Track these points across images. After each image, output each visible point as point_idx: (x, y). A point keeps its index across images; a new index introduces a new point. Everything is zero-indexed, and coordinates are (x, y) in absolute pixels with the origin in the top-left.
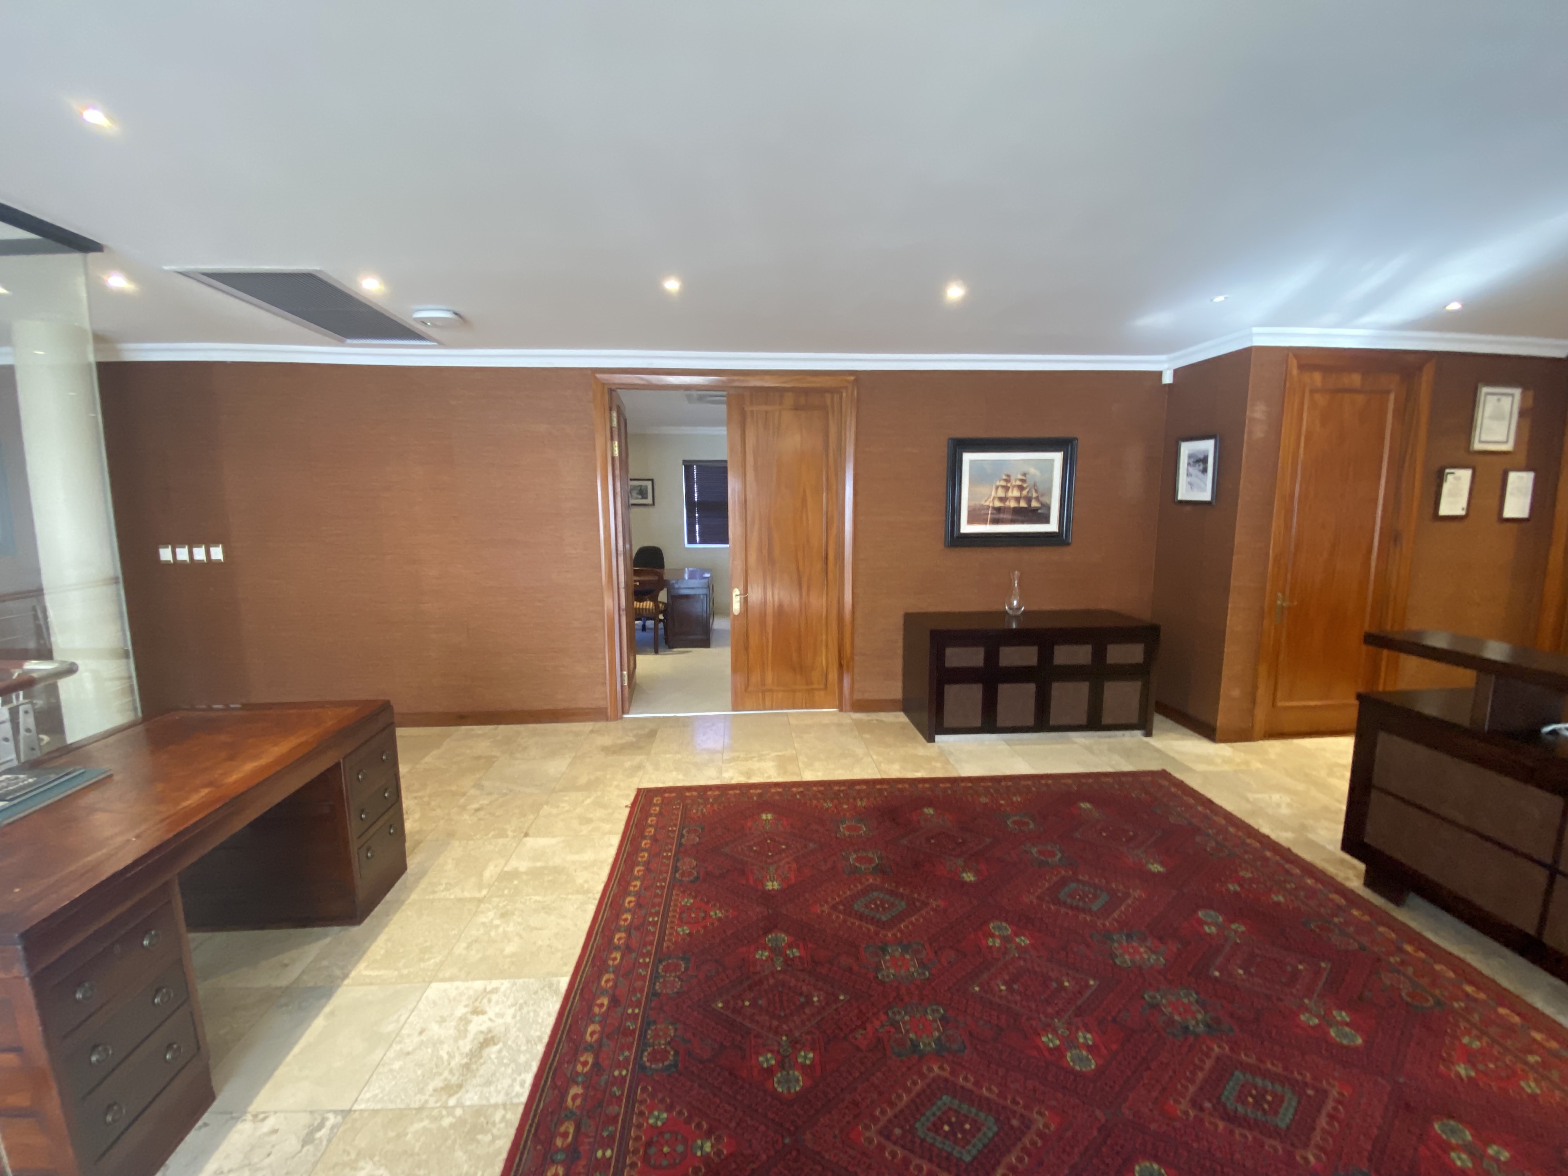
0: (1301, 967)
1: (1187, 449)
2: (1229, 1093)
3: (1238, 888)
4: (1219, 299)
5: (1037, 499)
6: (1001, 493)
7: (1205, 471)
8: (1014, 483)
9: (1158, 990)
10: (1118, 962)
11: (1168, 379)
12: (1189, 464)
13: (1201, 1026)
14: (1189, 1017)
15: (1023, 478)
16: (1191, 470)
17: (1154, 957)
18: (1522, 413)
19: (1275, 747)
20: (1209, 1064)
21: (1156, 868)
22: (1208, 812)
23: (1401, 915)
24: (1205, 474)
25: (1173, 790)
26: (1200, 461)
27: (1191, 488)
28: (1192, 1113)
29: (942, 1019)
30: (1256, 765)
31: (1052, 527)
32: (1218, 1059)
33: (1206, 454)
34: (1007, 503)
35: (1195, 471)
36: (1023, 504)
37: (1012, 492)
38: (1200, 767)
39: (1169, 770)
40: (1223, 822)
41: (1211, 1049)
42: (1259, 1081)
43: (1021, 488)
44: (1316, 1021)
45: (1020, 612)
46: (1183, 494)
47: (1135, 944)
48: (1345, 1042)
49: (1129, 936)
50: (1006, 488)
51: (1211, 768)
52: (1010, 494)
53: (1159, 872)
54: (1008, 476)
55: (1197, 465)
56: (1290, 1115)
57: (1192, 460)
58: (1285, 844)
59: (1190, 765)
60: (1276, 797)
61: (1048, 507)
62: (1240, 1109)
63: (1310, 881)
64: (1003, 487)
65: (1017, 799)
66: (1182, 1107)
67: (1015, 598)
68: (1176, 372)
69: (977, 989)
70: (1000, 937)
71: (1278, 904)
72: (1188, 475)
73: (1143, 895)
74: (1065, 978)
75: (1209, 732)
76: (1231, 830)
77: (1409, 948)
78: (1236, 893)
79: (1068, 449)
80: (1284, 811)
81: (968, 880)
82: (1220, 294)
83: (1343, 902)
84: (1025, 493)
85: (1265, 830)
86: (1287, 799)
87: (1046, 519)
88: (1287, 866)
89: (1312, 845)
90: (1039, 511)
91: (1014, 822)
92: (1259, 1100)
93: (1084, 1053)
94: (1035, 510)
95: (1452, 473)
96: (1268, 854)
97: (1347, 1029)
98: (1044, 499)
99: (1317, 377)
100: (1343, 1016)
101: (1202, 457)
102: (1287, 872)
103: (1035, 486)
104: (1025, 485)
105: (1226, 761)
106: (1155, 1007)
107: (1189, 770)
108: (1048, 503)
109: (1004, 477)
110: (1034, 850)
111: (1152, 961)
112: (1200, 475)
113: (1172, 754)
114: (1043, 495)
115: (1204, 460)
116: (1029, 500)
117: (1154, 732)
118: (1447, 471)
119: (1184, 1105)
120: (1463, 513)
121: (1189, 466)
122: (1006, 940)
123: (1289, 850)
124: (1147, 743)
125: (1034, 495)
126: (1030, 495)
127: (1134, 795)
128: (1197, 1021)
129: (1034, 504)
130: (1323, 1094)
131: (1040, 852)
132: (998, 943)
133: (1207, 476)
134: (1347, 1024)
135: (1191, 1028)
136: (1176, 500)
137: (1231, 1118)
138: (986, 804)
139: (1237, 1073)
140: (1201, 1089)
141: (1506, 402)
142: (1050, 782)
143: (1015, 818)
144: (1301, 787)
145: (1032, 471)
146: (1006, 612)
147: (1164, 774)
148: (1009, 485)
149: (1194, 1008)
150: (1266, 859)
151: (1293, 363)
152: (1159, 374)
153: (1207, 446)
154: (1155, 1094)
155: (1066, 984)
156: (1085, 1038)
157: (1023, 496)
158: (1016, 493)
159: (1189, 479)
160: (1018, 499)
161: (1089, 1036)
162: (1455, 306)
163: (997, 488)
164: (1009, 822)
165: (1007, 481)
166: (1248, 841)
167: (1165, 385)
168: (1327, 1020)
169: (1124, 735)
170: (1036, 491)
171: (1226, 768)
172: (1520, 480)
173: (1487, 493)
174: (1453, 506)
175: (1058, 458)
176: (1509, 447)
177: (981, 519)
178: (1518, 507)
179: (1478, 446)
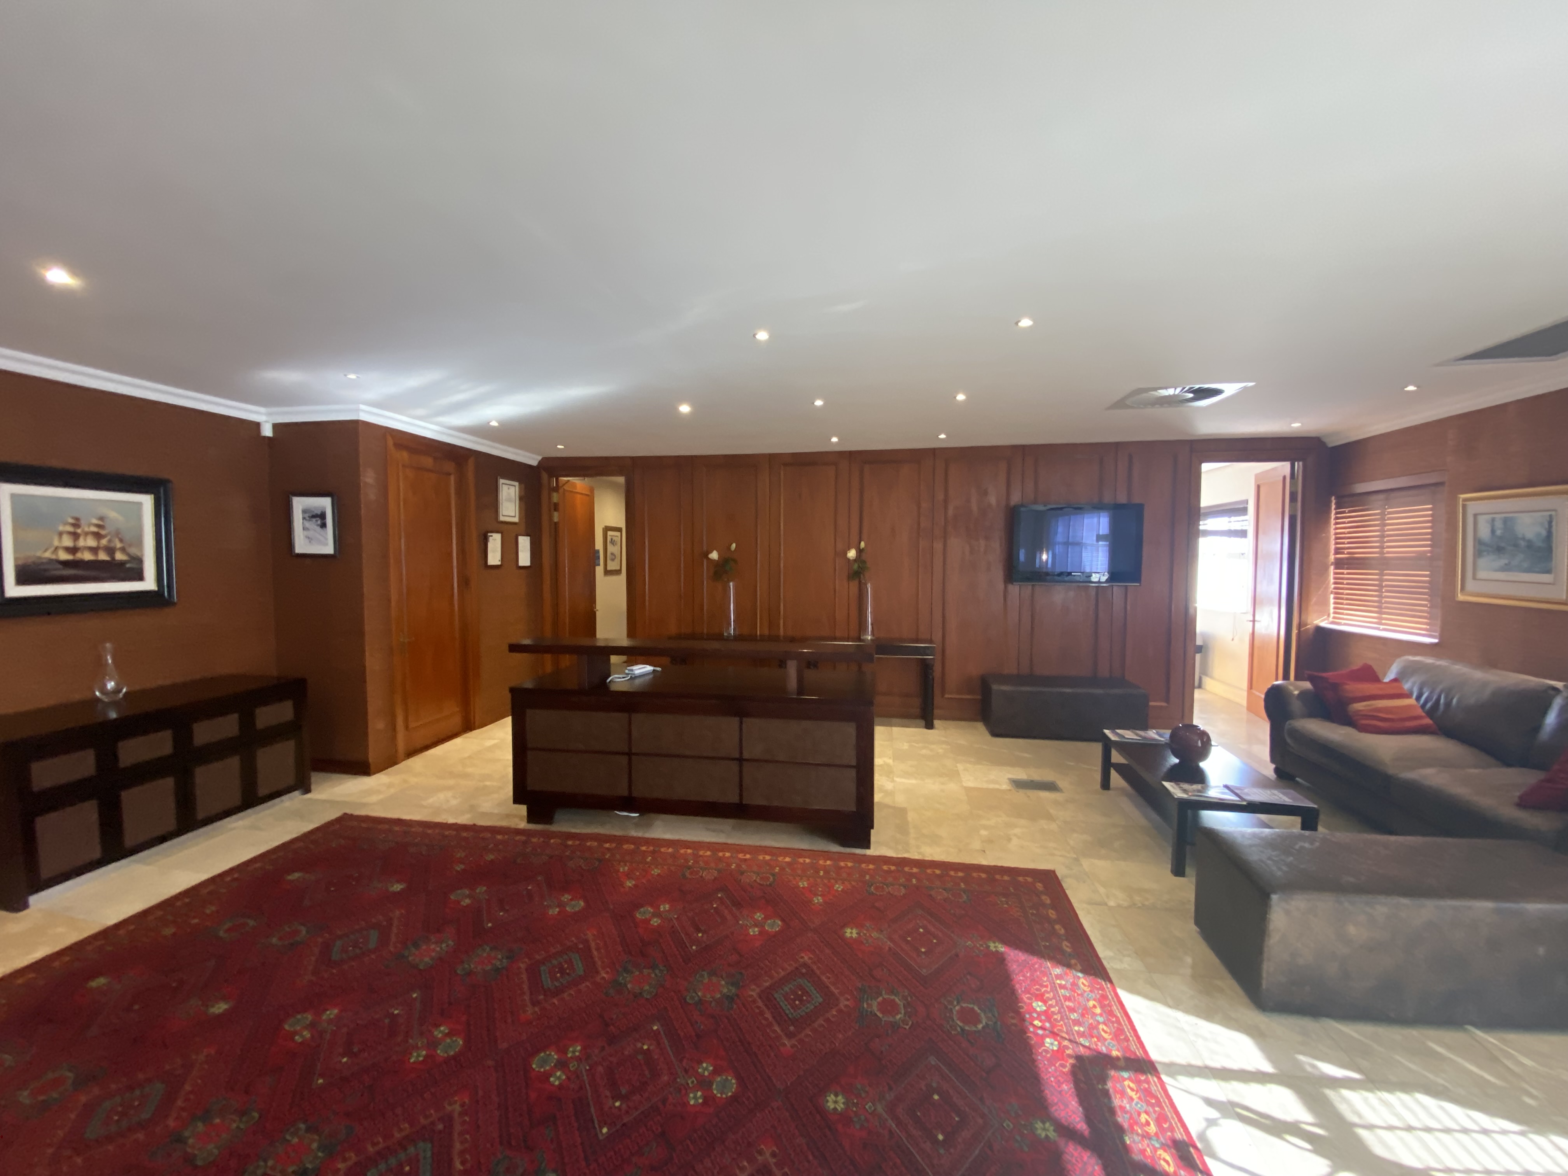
0: (530, 888)
1: (299, 504)
2: (547, 982)
3: (462, 866)
4: (352, 376)
5: (123, 550)
6: (68, 542)
7: (323, 525)
8: (86, 529)
9: (462, 962)
10: (421, 967)
11: (267, 431)
12: (304, 518)
13: (504, 961)
14: (494, 962)
15: (100, 523)
16: (307, 524)
17: (444, 945)
18: (521, 499)
19: (417, 762)
20: (524, 976)
21: (398, 887)
22: (405, 828)
23: (554, 828)
24: (324, 529)
25: (364, 825)
26: (317, 516)
27: (310, 542)
28: (537, 1009)
29: (308, 1130)
30: (413, 780)
31: (149, 584)
32: (526, 970)
33: (324, 511)
34: (79, 556)
35: (313, 525)
36: (103, 556)
37: (85, 540)
38: (374, 799)
39: (349, 811)
40: (421, 829)
41: (519, 968)
42: (555, 962)
43: (97, 536)
44: (557, 910)
45: (121, 695)
46: (302, 545)
47: (424, 947)
48: (577, 909)
49: (416, 945)
50: (75, 536)
51: (381, 797)
52: (81, 543)
53: (402, 889)
54: (77, 519)
55: (314, 520)
56: (580, 965)
57: (307, 515)
58: (471, 823)
59: (365, 800)
60: (442, 796)
61: (140, 561)
62: (557, 984)
63: (499, 837)
64: (69, 533)
65: (210, 909)
66: (530, 1011)
67: (111, 680)
68: (276, 427)
69: (321, 1081)
70: (305, 1028)
71: (492, 861)
72: (304, 529)
73: (403, 911)
74: (391, 1011)
75: (362, 768)
76: (430, 831)
77: (570, 843)
78: (464, 870)
79: (160, 493)
80: (454, 802)
81: (221, 1011)
82: (354, 372)
83: (523, 838)
84: (104, 542)
85: (451, 820)
86: (449, 794)
87: (139, 576)
88: (481, 836)
89: (484, 815)
90: (128, 566)
91: (229, 930)
92: (562, 971)
93: (448, 1040)
94: (122, 564)
95: (492, 536)
96: (465, 834)
97: (573, 903)
98: (133, 551)
99: (405, 454)
100: (566, 897)
101: (319, 513)
102: (483, 839)
103: (118, 534)
104: (103, 532)
105: (390, 786)
106: (470, 973)
107: (364, 805)
108: (139, 554)
109: (71, 521)
110: (274, 940)
111: (444, 948)
112: (318, 529)
113: (338, 799)
114: (130, 545)
115: (322, 516)
116: (111, 551)
117: (313, 787)
118: (489, 534)
119: (530, 1010)
120: (499, 563)
121: (304, 520)
122: (312, 1026)
123: (474, 825)
124: (310, 799)
125: (119, 545)
126: (112, 545)
127: (334, 846)
128: (499, 959)
129: (119, 556)
130: (586, 942)
131: (280, 939)
132: (307, 1034)
133: (326, 530)
134: (571, 900)
135: (500, 967)
136: (293, 554)
137: (558, 992)
138: (174, 934)
139: (543, 968)
140: (531, 994)
141: (512, 489)
142: (236, 876)
143: (226, 927)
144: (451, 782)
145: (112, 514)
146: (98, 700)
147: (345, 818)
148: (79, 531)
149: (493, 954)
150: (466, 839)
151: (390, 442)
152: (258, 425)
153: (325, 503)
154: (509, 1020)
155: (396, 1012)
156: (441, 1032)
157: (102, 546)
158: (91, 542)
159: (306, 533)
160: (94, 550)
161: (442, 1028)
162: (494, 424)
163: (61, 534)
164: (221, 934)
165: (76, 525)
166: (447, 833)
167: (265, 437)
168: (561, 905)
169: (282, 801)
170: (121, 541)
171: (392, 791)
172: (524, 543)
173: (510, 550)
174: (494, 557)
175: (147, 501)
176: (516, 520)
177: (25, 576)
178: (525, 559)
179: (502, 519)
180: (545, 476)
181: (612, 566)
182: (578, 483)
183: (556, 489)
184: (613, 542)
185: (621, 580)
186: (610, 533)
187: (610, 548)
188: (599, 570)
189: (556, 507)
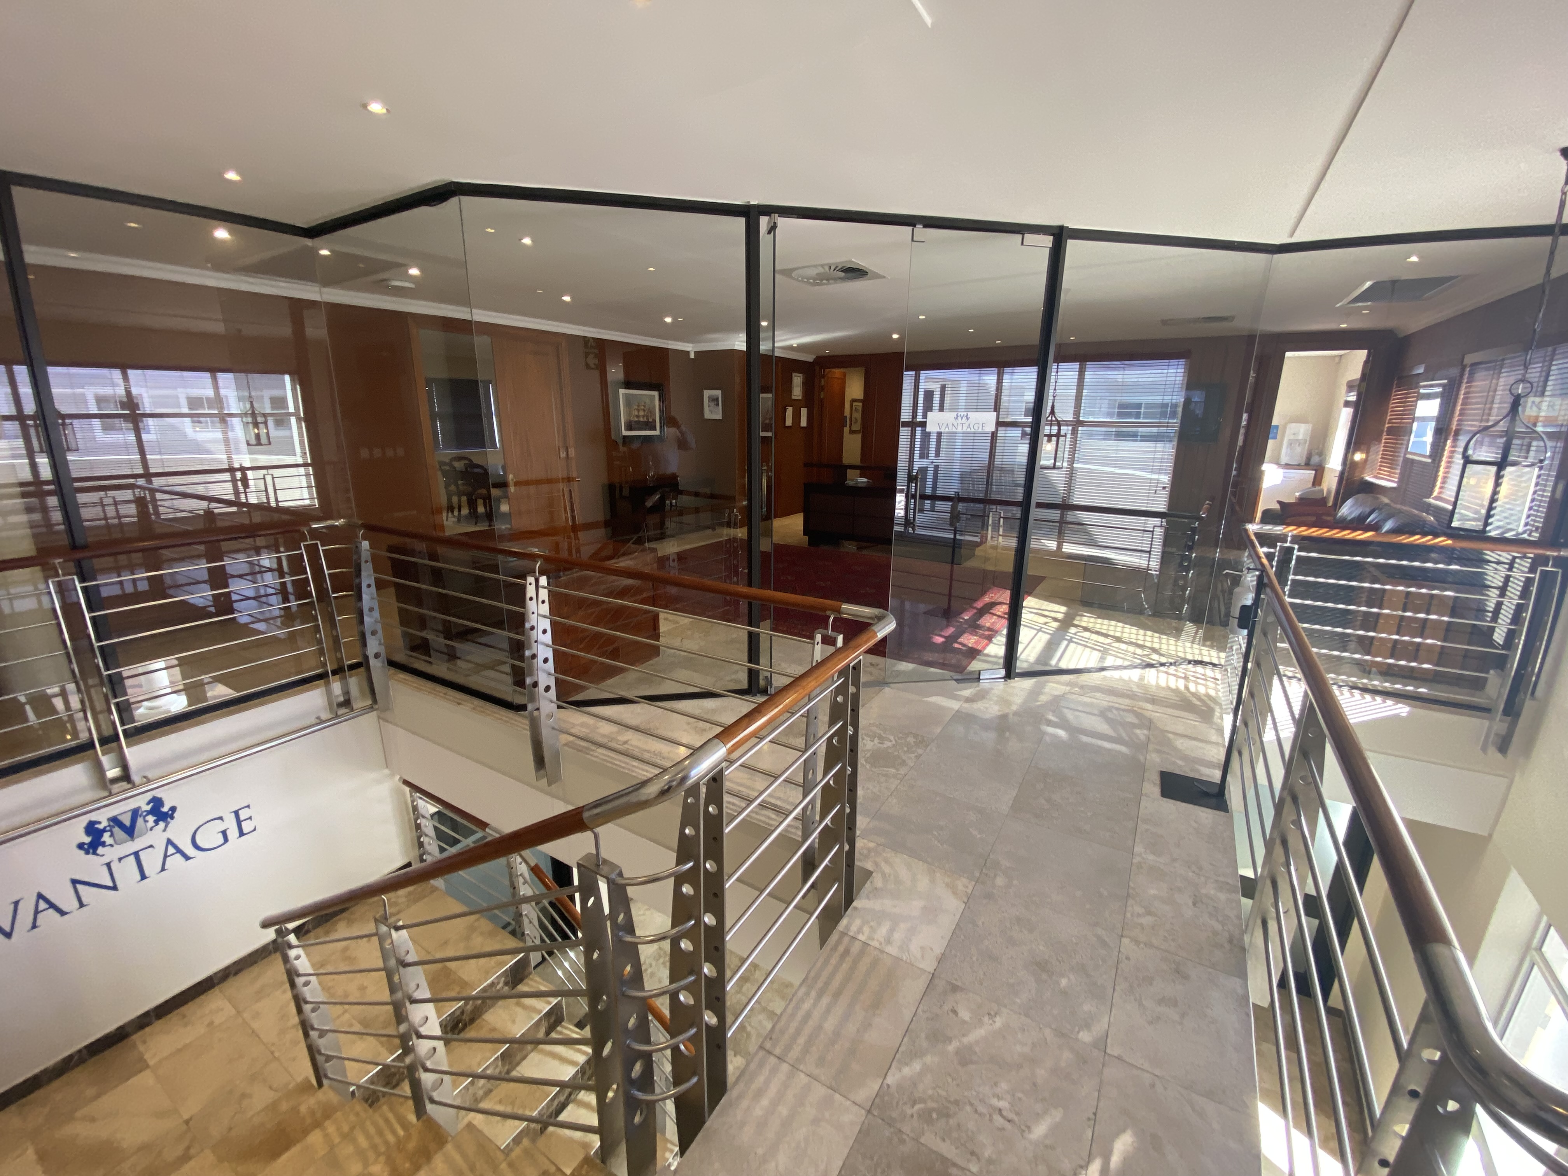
1: (707, 393)
5: (650, 416)
6: (636, 413)
7: (718, 405)
8: (642, 407)
11: (692, 356)
15: (646, 405)
16: (710, 404)
26: (715, 400)
27: (711, 413)
34: (640, 419)
35: (712, 404)
36: (646, 419)
43: (643, 410)
46: (708, 415)
50: (638, 411)
52: (640, 413)
55: (713, 401)
57: (710, 399)
61: (654, 421)
64: (637, 409)
68: (696, 353)
72: (709, 406)
79: (659, 390)
84: (645, 413)
90: (652, 425)
94: (651, 423)
95: (788, 408)
98: (653, 417)
101: (715, 398)
104: (646, 409)
108: (655, 419)
112: (715, 406)
114: (652, 415)
115: (718, 399)
116: (647, 417)
120: (791, 426)
121: (709, 402)
125: (649, 414)
126: (647, 414)
129: (649, 419)
133: (719, 407)
136: (704, 419)
141: (799, 379)
145: (647, 401)
152: (688, 353)
153: (718, 393)
157: (645, 415)
158: (642, 413)
159: (709, 408)
160: (644, 417)
163: (634, 410)
165: (639, 406)
167: (691, 359)
170: (650, 412)
172: (804, 412)
173: (797, 416)
174: (789, 422)
175: (656, 393)
176: (800, 398)
177: (629, 427)
178: (804, 423)
179: (793, 398)
180: (817, 368)
181: (854, 428)
182: (837, 372)
183: (823, 376)
184: (856, 410)
185: (859, 437)
186: (855, 404)
187: (855, 415)
188: (846, 430)
189: (823, 388)
